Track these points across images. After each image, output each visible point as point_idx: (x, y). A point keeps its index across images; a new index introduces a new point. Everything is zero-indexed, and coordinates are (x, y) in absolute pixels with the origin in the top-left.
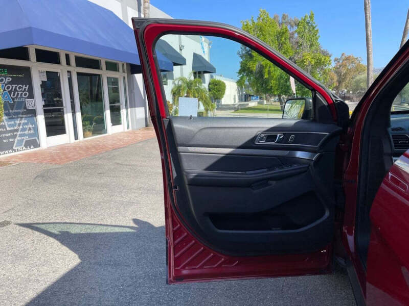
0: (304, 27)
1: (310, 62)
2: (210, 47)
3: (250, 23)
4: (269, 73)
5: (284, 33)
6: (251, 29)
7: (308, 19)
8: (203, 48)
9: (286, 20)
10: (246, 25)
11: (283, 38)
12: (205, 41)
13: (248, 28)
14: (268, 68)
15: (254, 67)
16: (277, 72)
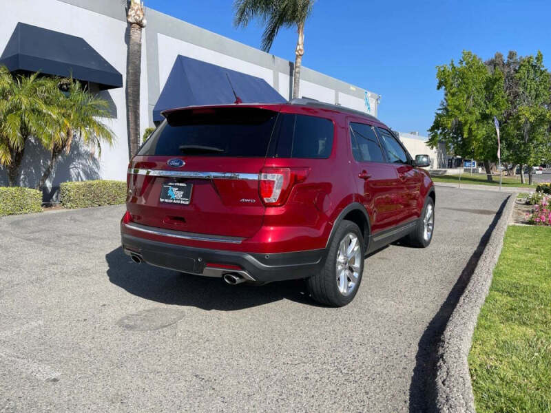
0: (528, 72)
1: (527, 119)
2: (379, 102)
3: (449, 68)
4: (470, 131)
5: (496, 80)
6: (449, 76)
7: (534, 61)
8: (368, 104)
9: (514, 58)
10: (443, 71)
11: (496, 87)
12: (372, 96)
13: (444, 74)
14: (468, 125)
15: (448, 124)
16: (482, 130)
